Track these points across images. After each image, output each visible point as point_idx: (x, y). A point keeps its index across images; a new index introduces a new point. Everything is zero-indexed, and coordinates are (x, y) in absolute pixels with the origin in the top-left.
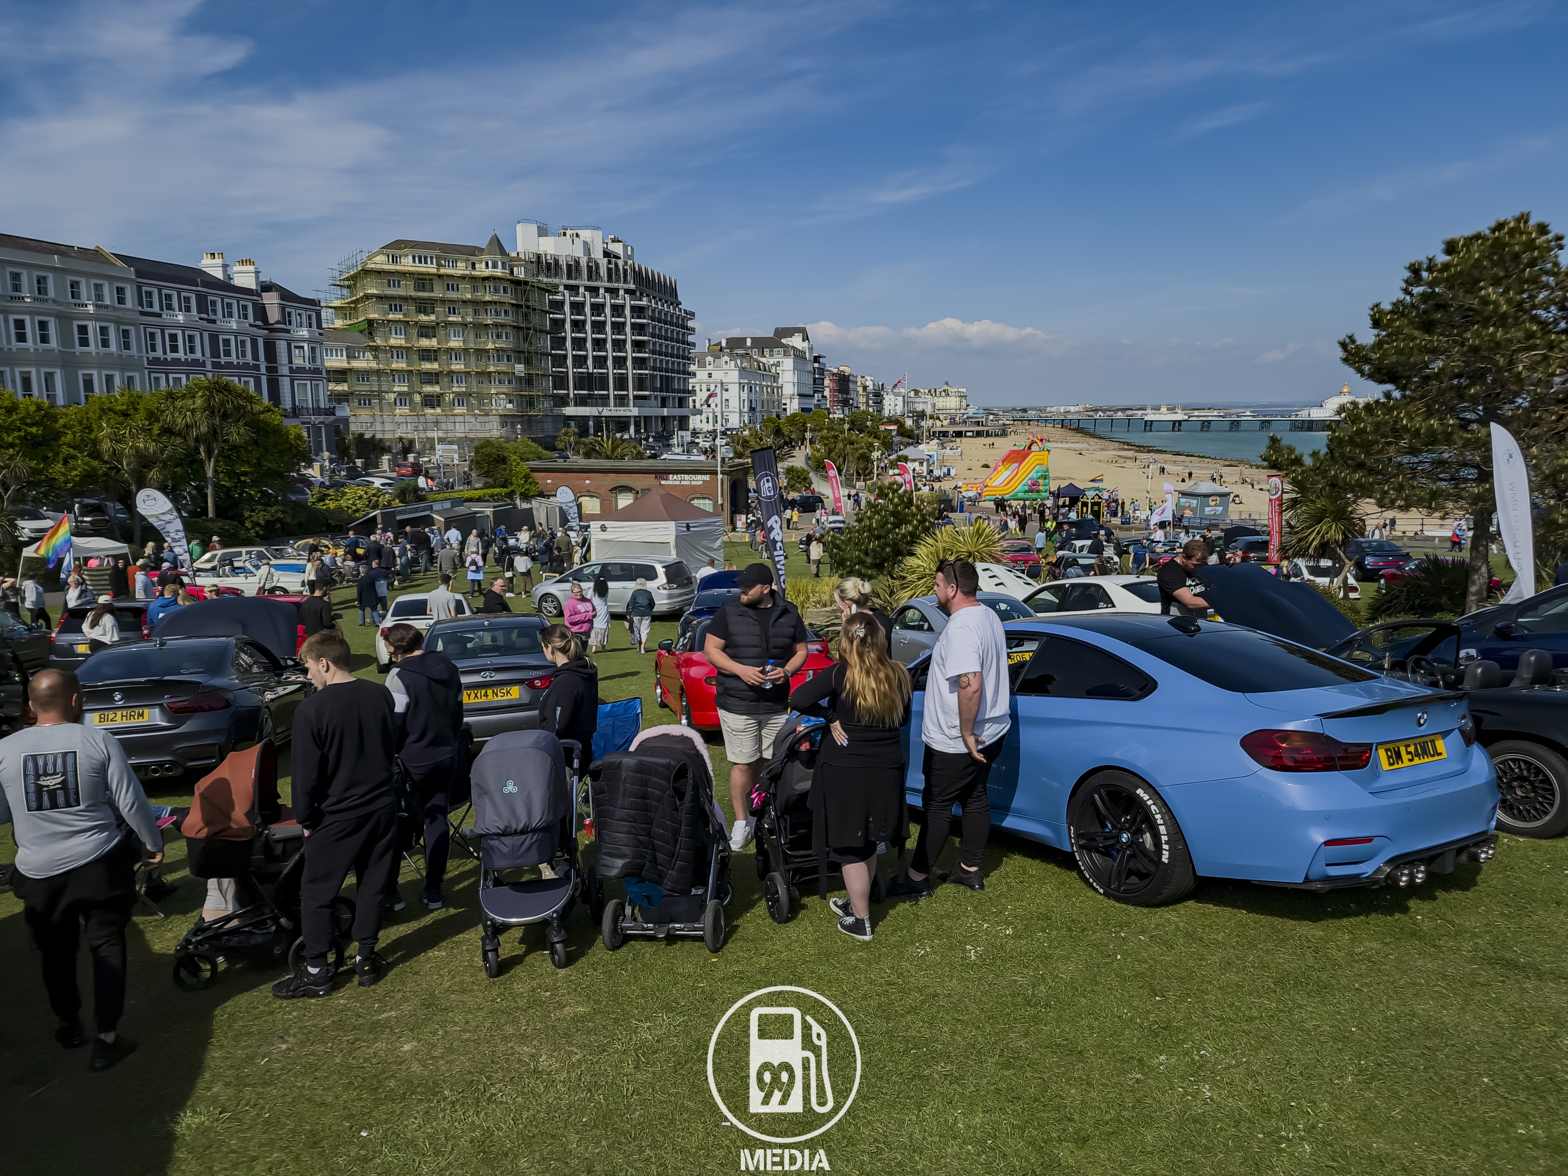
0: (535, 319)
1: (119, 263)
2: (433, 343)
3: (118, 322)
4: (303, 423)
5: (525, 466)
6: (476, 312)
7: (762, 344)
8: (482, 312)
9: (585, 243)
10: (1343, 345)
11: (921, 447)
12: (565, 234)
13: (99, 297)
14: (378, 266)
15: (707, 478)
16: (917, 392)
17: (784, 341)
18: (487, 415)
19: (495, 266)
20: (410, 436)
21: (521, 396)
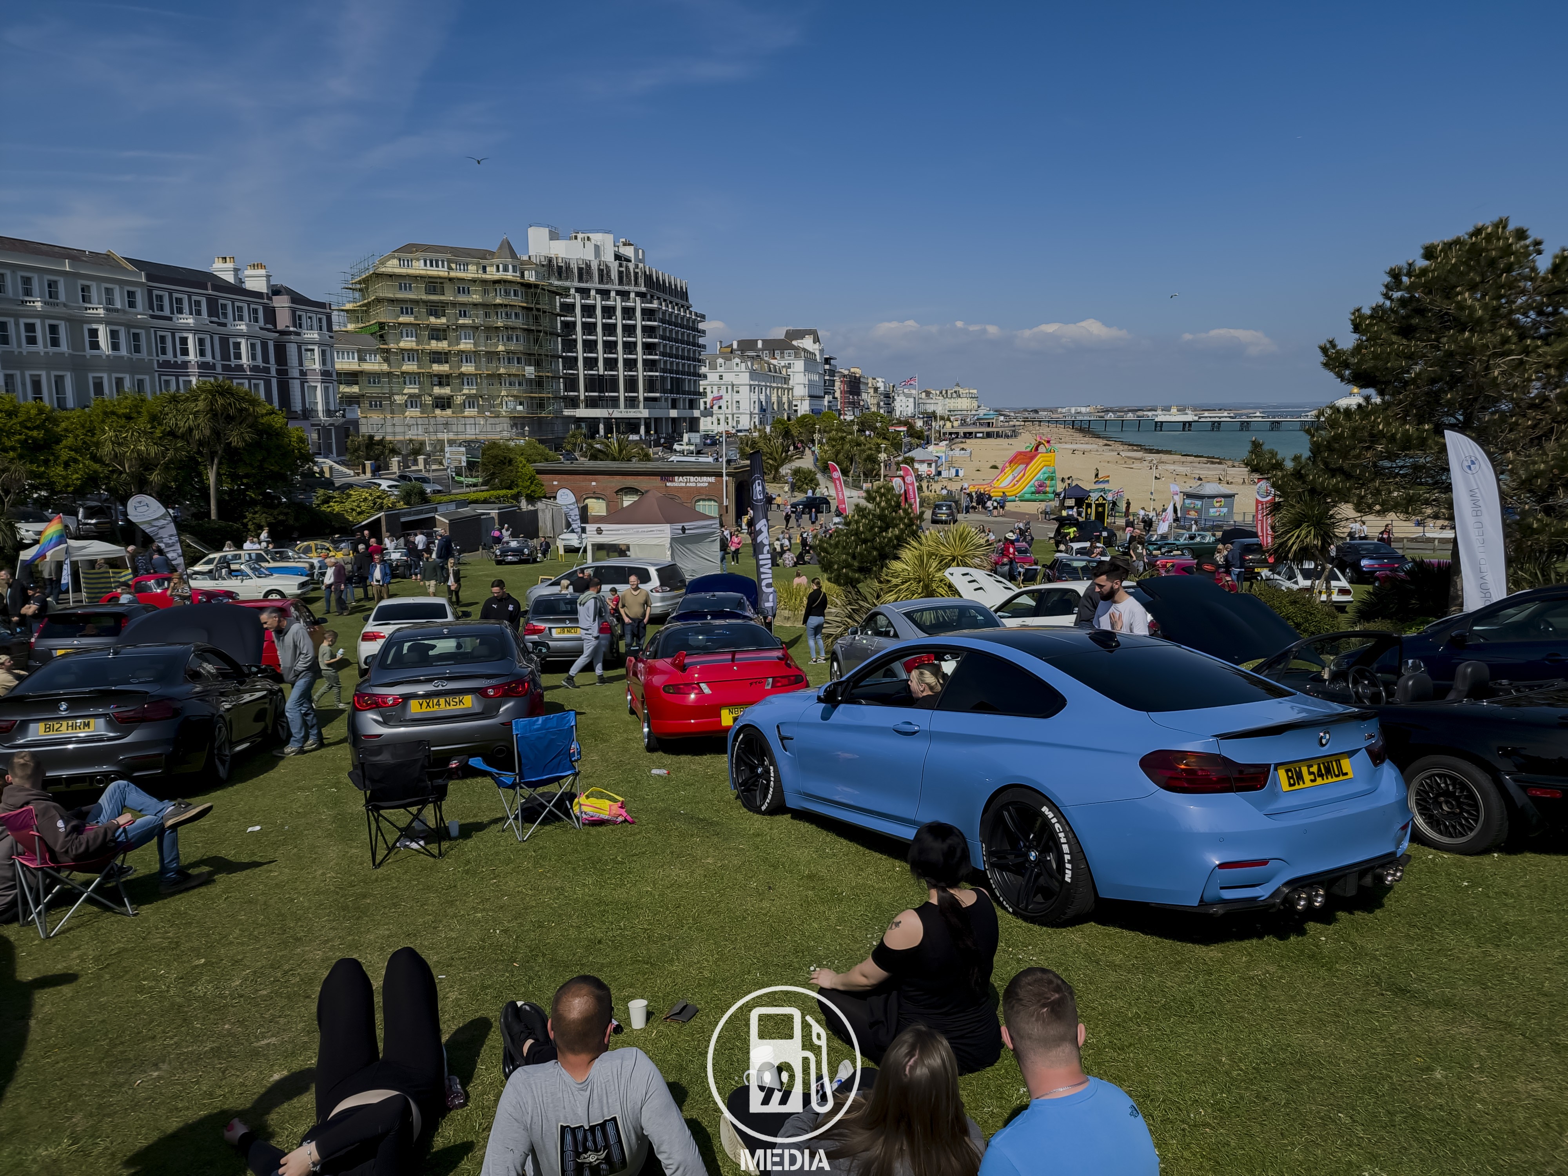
0: (545, 322)
1: (130, 267)
2: (443, 345)
3: (128, 326)
4: (313, 425)
5: (531, 468)
6: (486, 315)
7: (775, 346)
8: (493, 314)
9: (597, 247)
10: (1324, 350)
11: (931, 448)
12: (576, 238)
13: (110, 301)
14: (390, 270)
15: (712, 479)
16: (928, 394)
17: (795, 343)
18: (498, 417)
19: (506, 269)
20: (420, 438)
21: (532, 398)
